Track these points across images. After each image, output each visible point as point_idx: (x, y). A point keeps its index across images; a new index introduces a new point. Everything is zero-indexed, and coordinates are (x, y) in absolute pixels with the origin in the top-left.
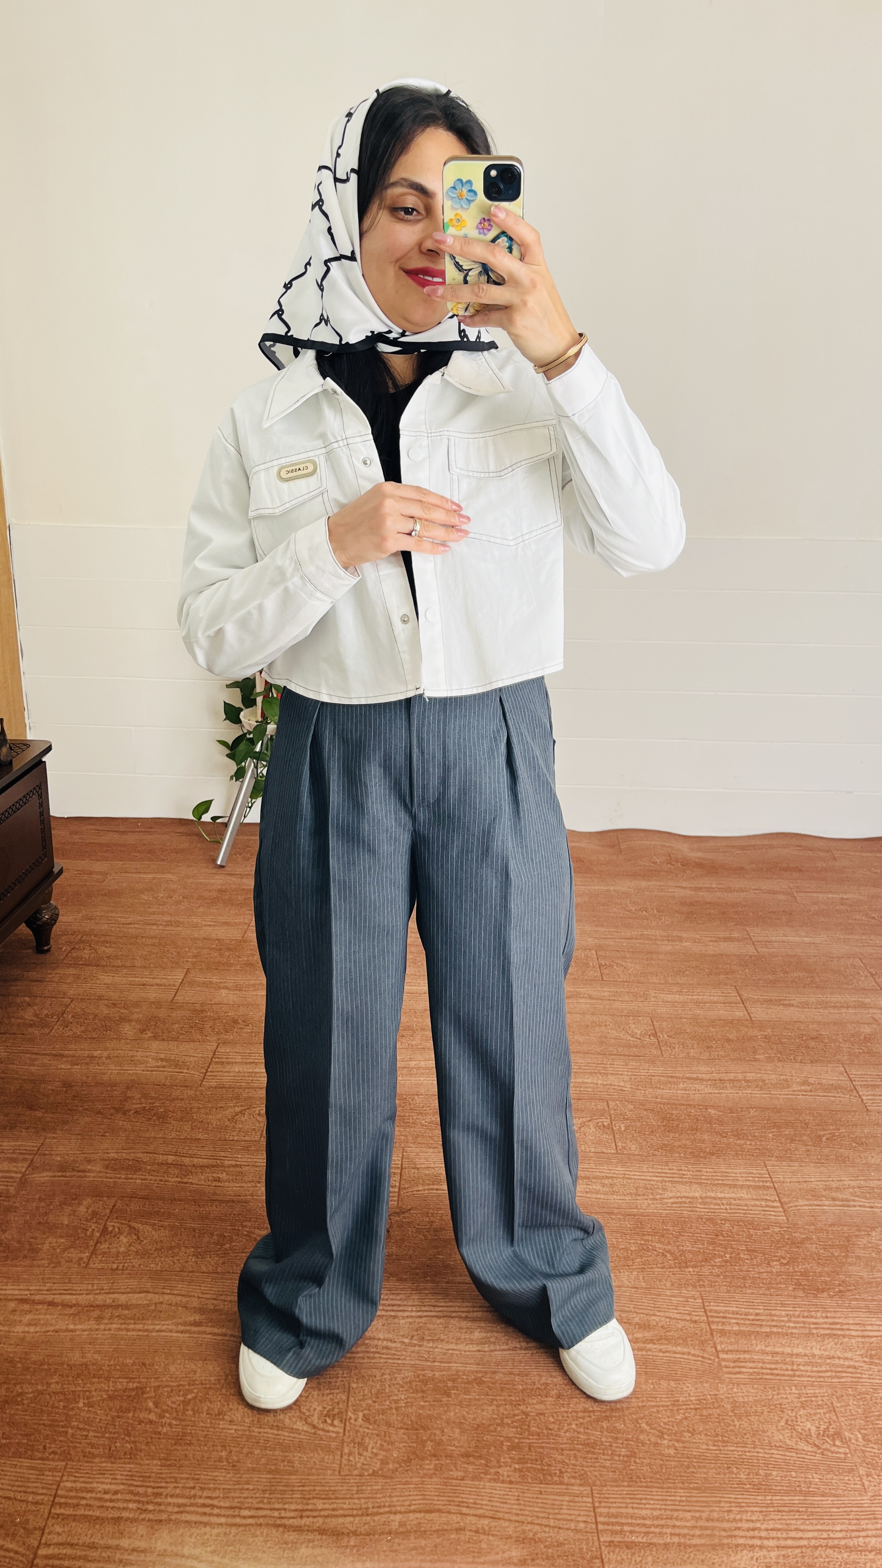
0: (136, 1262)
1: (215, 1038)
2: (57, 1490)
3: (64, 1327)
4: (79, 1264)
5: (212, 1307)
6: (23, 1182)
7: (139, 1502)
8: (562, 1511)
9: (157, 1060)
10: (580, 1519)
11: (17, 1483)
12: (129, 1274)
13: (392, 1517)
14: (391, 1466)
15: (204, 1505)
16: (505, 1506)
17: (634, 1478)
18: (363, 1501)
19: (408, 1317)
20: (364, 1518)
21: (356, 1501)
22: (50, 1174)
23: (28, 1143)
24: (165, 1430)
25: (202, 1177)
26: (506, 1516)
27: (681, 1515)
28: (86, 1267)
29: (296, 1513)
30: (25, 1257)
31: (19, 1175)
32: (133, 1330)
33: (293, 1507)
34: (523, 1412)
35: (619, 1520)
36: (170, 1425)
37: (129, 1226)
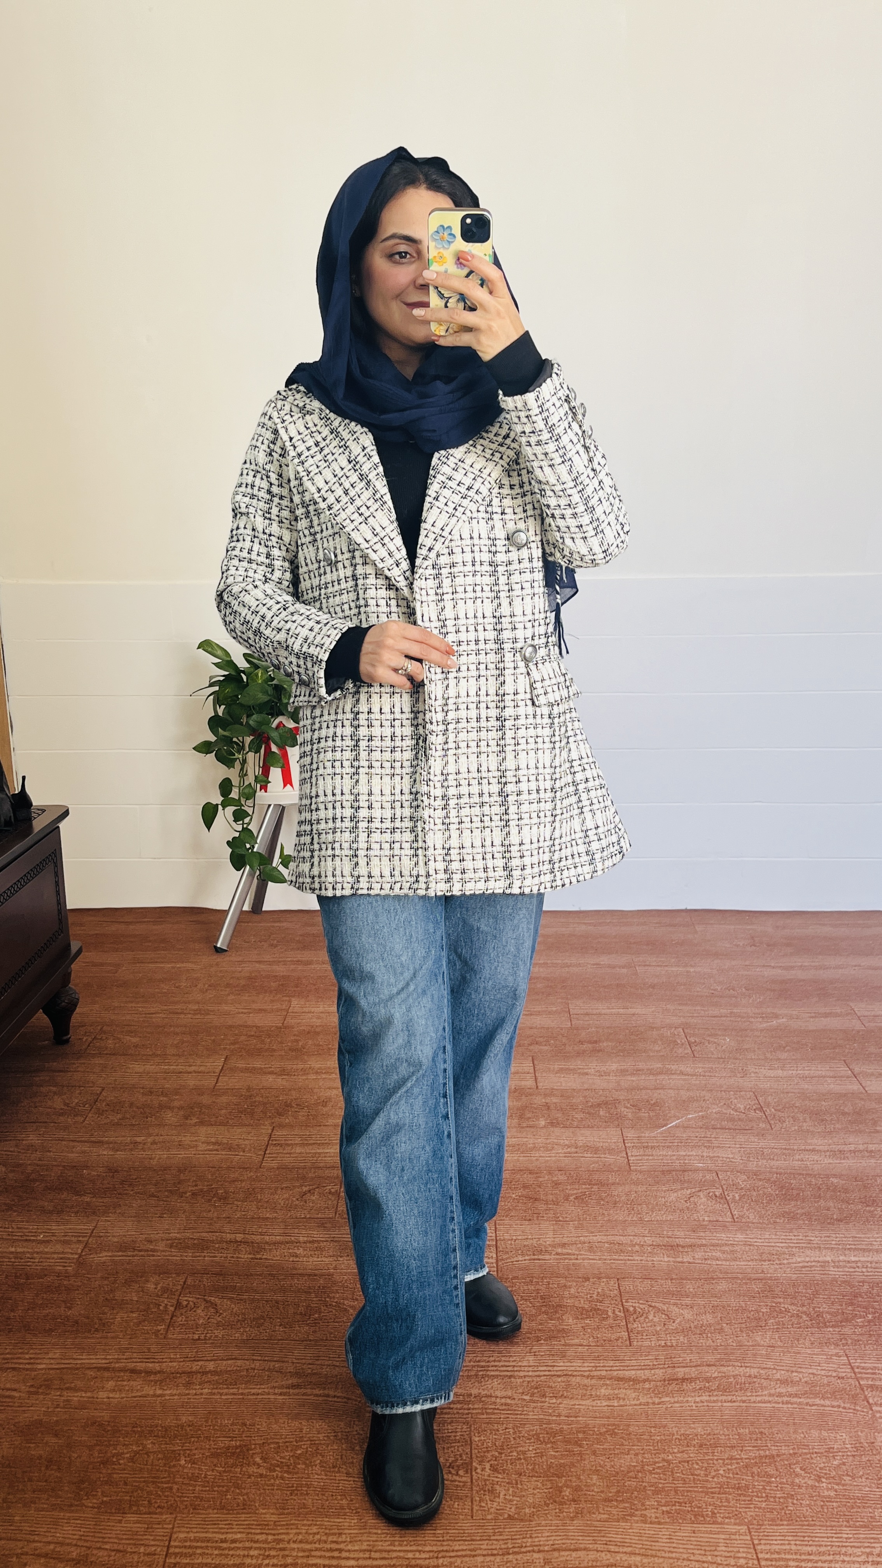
0: (219, 1333)
1: (269, 1121)
2: (170, 1541)
3: (151, 1393)
4: (156, 1335)
5: (309, 1371)
6: (80, 1263)
7: (260, 1548)
8: (718, 1549)
9: (208, 1143)
10: (740, 1555)
11: (124, 1537)
12: (212, 1343)
13: (536, 1555)
14: (527, 1510)
15: (331, 1550)
16: (657, 1544)
17: (794, 1517)
18: (501, 1542)
19: (525, 1376)
20: (506, 1557)
21: (495, 1542)
22: (110, 1254)
23: (80, 1225)
24: (278, 1482)
25: (278, 1253)
26: (659, 1554)
27: (850, 1550)
28: (165, 1338)
29: (431, 1554)
30: (97, 1330)
31: (77, 1256)
32: (226, 1394)
33: (428, 1548)
34: (664, 1460)
35: (783, 1556)
36: (282, 1478)
37: (205, 1300)
